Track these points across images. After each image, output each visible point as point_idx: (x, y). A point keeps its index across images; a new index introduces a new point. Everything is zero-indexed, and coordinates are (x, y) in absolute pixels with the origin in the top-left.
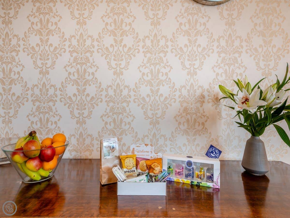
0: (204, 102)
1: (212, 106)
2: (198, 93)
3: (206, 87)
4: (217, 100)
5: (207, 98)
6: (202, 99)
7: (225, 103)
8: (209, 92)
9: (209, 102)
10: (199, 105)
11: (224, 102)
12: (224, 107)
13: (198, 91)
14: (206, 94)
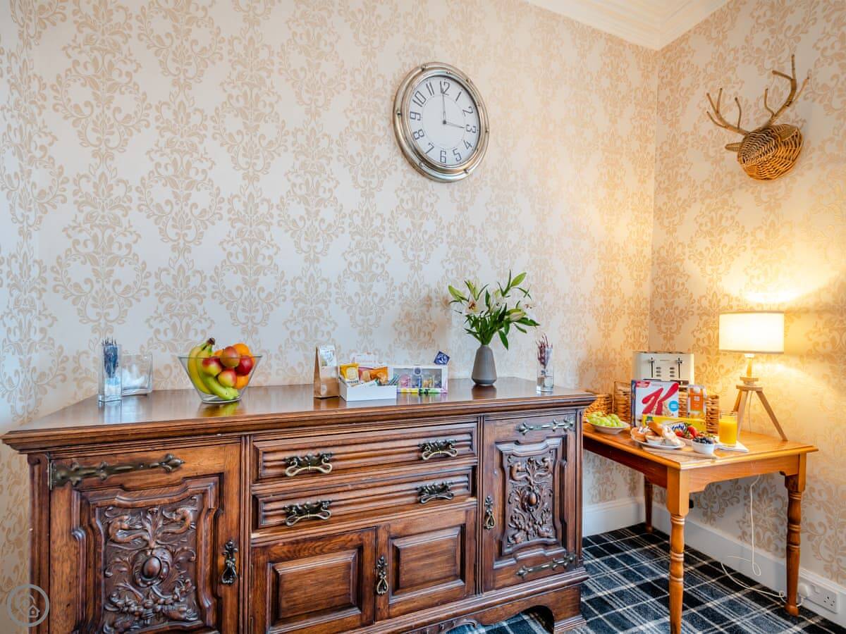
0: (431, 305)
1: (441, 310)
2: (424, 293)
3: (434, 286)
4: (447, 303)
5: (435, 300)
6: (428, 302)
7: (455, 308)
8: (437, 293)
9: (436, 306)
10: (424, 309)
11: (455, 306)
12: (454, 313)
13: (423, 291)
14: (433, 295)
